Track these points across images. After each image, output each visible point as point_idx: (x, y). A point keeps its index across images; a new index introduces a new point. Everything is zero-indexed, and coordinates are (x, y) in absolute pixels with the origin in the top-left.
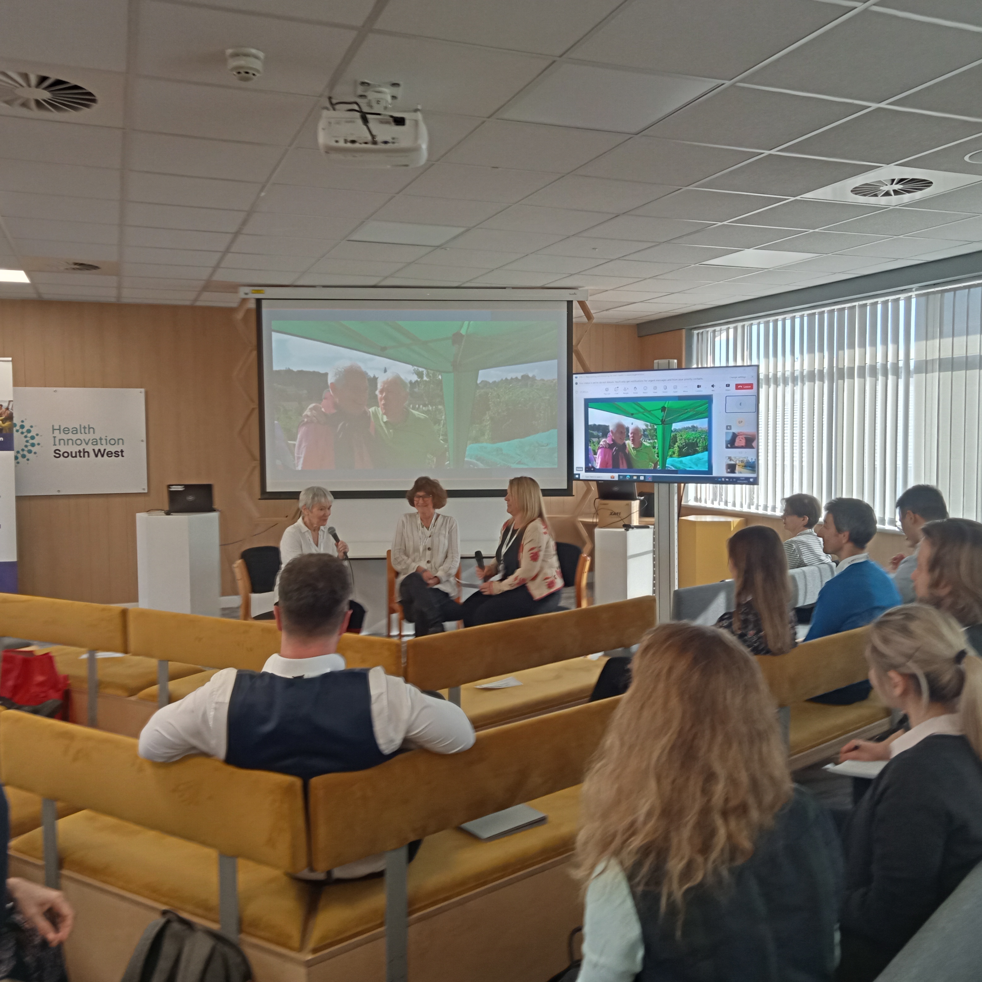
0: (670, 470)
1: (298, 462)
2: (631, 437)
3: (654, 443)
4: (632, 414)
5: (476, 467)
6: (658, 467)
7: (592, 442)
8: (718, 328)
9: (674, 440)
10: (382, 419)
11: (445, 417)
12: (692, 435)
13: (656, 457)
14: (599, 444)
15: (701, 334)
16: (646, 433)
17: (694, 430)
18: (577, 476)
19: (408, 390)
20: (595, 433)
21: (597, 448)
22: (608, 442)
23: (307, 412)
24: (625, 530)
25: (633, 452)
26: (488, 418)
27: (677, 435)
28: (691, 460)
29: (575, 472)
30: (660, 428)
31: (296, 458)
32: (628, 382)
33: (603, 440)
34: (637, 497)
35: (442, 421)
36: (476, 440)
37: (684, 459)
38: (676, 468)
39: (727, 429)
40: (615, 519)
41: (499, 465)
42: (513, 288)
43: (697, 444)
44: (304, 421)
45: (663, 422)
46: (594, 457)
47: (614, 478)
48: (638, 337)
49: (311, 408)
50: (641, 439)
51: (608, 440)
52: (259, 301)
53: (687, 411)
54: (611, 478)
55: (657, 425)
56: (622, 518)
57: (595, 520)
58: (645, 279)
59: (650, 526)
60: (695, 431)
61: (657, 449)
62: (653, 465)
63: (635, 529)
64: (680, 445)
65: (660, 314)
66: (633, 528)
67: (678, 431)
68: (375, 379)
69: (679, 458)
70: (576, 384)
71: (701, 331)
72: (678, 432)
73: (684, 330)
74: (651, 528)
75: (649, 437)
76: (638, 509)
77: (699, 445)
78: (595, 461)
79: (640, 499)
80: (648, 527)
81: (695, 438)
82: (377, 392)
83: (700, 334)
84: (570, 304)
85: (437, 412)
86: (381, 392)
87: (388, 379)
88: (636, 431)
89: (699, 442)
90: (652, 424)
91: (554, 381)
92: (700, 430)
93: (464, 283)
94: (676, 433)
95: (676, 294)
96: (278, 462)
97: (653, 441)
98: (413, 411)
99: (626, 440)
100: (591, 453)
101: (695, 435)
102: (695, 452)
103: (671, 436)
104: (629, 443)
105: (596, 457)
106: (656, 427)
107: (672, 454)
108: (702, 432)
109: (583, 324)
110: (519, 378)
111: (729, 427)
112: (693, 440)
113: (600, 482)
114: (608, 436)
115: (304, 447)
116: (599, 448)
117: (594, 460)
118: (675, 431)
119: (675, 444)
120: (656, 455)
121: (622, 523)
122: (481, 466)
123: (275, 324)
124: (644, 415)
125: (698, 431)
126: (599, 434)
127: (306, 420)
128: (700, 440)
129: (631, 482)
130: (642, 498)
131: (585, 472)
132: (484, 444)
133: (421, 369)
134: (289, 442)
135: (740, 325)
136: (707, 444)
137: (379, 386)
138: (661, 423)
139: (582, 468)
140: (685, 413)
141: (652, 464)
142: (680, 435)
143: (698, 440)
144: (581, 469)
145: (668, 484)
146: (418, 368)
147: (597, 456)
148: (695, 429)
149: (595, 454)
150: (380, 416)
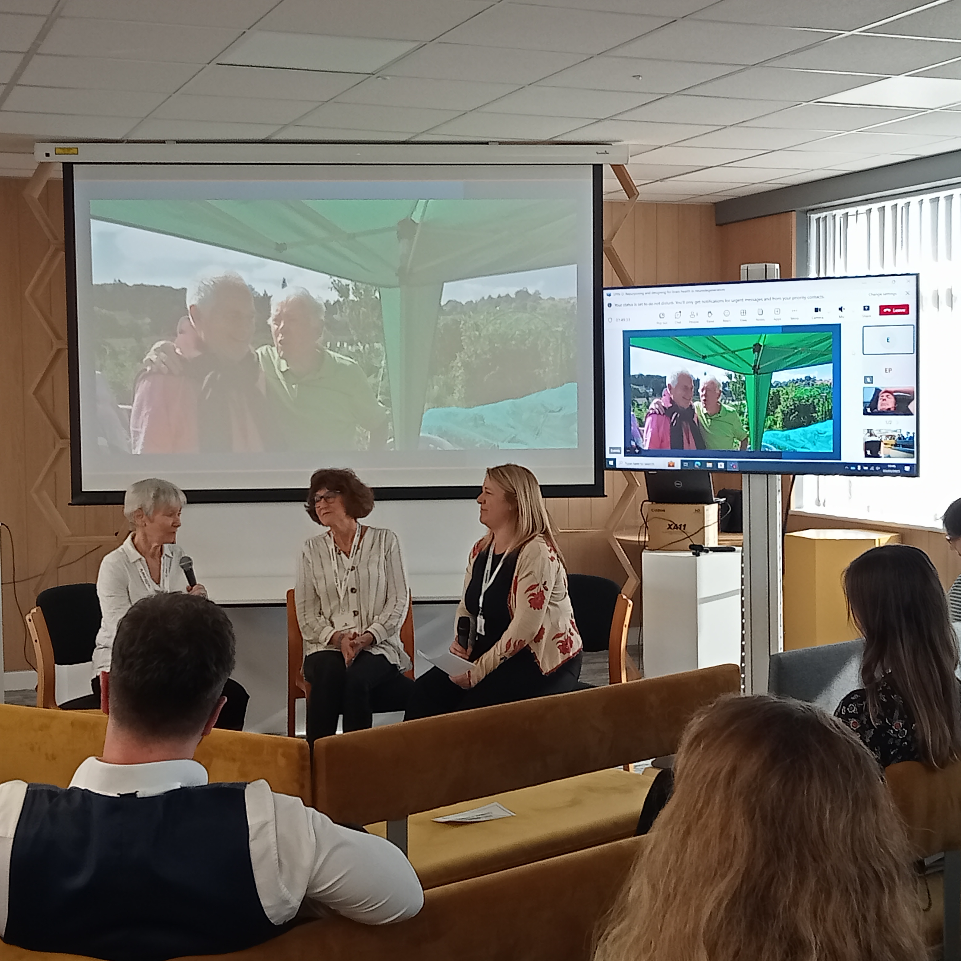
0: (769, 452)
1: (135, 441)
2: (702, 396)
3: (742, 406)
4: (704, 357)
5: (438, 448)
6: (749, 446)
7: (636, 404)
8: (851, 211)
9: (775, 401)
10: (279, 368)
11: (386, 363)
12: (805, 392)
13: (745, 430)
14: (648, 407)
15: (823, 221)
16: (727, 389)
17: (809, 384)
18: (611, 463)
19: (323, 318)
20: (642, 389)
21: (645, 415)
22: (663, 404)
23: (151, 355)
24: (693, 554)
25: (706, 422)
26: (460, 365)
27: (780, 393)
28: (804, 435)
29: (608, 456)
30: (750, 380)
31: (132, 435)
32: (697, 302)
33: (656, 400)
34: (714, 499)
35: (381, 370)
36: (439, 402)
37: (791, 433)
38: (779, 449)
39: (866, 382)
40: (678, 535)
41: (478, 445)
42: (500, 143)
43: (815, 408)
44: (146, 370)
45: (756, 369)
46: (639, 430)
47: (673, 466)
48: (717, 225)
49: (157, 348)
50: (719, 400)
51: (664, 402)
52: (68, 168)
53: (796, 351)
54: (669, 466)
55: (746, 376)
56: (689, 535)
57: (642, 539)
58: (726, 127)
59: (737, 548)
60: (811, 385)
61: (747, 416)
62: (740, 443)
63: (710, 552)
64: (785, 409)
65: (753, 185)
66: (707, 551)
67: (782, 385)
68: (267, 299)
69: (784, 431)
70: (610, 305)
71: (823, 215)
72: (782, 387)
73: (793, 212)
74: (738, 552)
75: (734, 396)
76: (716, 519)
77: (817, 409)
78: (642, 437)
79: (718, 502)
80: (733, 550)
81: (811, 397)
82: (270, 321)
83: (821, 220)
84: (598, 169)
85: (373, 355)
86: (277, 321)
87: (288, 298)
88: (712, 385)
89: (817, 404)
90: (737, 374)
91: (572, 301)
92: (819, 383)
93: (417, 135)
94: (779, 389)
95: (777, 152)
96: (102, 441)
97: (740, 402)
98: (331, 352)
99: (694, 401)
100: (635, 423)
101: (810, 392)
102: (812, 421)
103: (769, 394)
104: (699, 406)
105: (643, 431)
106: (744, 379)
107: (773, 424)
108: (823, 387)
109: (623, 204)
110: (513, 295)
111: (868, 379)
112: (808, 401)
113: (650, 472)
114: (663, 394)
115: (146, 415)
116: (649, 414)
117: (640, 435)
118: (777, 384)
119: (777, 408)
120: (745, 426)
121: (689, 543)
122: (448, 446)
123: (95, 205)
124: (724, 357)
125: (815, 386)
126: (648, 391)
127: (148, 369)
128: (819, 401)
129: (704, 473)
130: (723, 500)
131: (625, 456)
132: (454, 409)
133: (344, 282)
134: (120, 406)
135: (888, 204)
136: (830, 408)
137: (274, 312)
138: (752, 372)
139: (620, 448)
140: (794, 355)
141: (738, 441)
142: (784, 391)
143: (816, 401)
144: (619, 451)
145: (766, 476)
146: (340, 279)
147: (645, 429)
148: (811, 382)
149: (642, 425)
150: (275, 363)
